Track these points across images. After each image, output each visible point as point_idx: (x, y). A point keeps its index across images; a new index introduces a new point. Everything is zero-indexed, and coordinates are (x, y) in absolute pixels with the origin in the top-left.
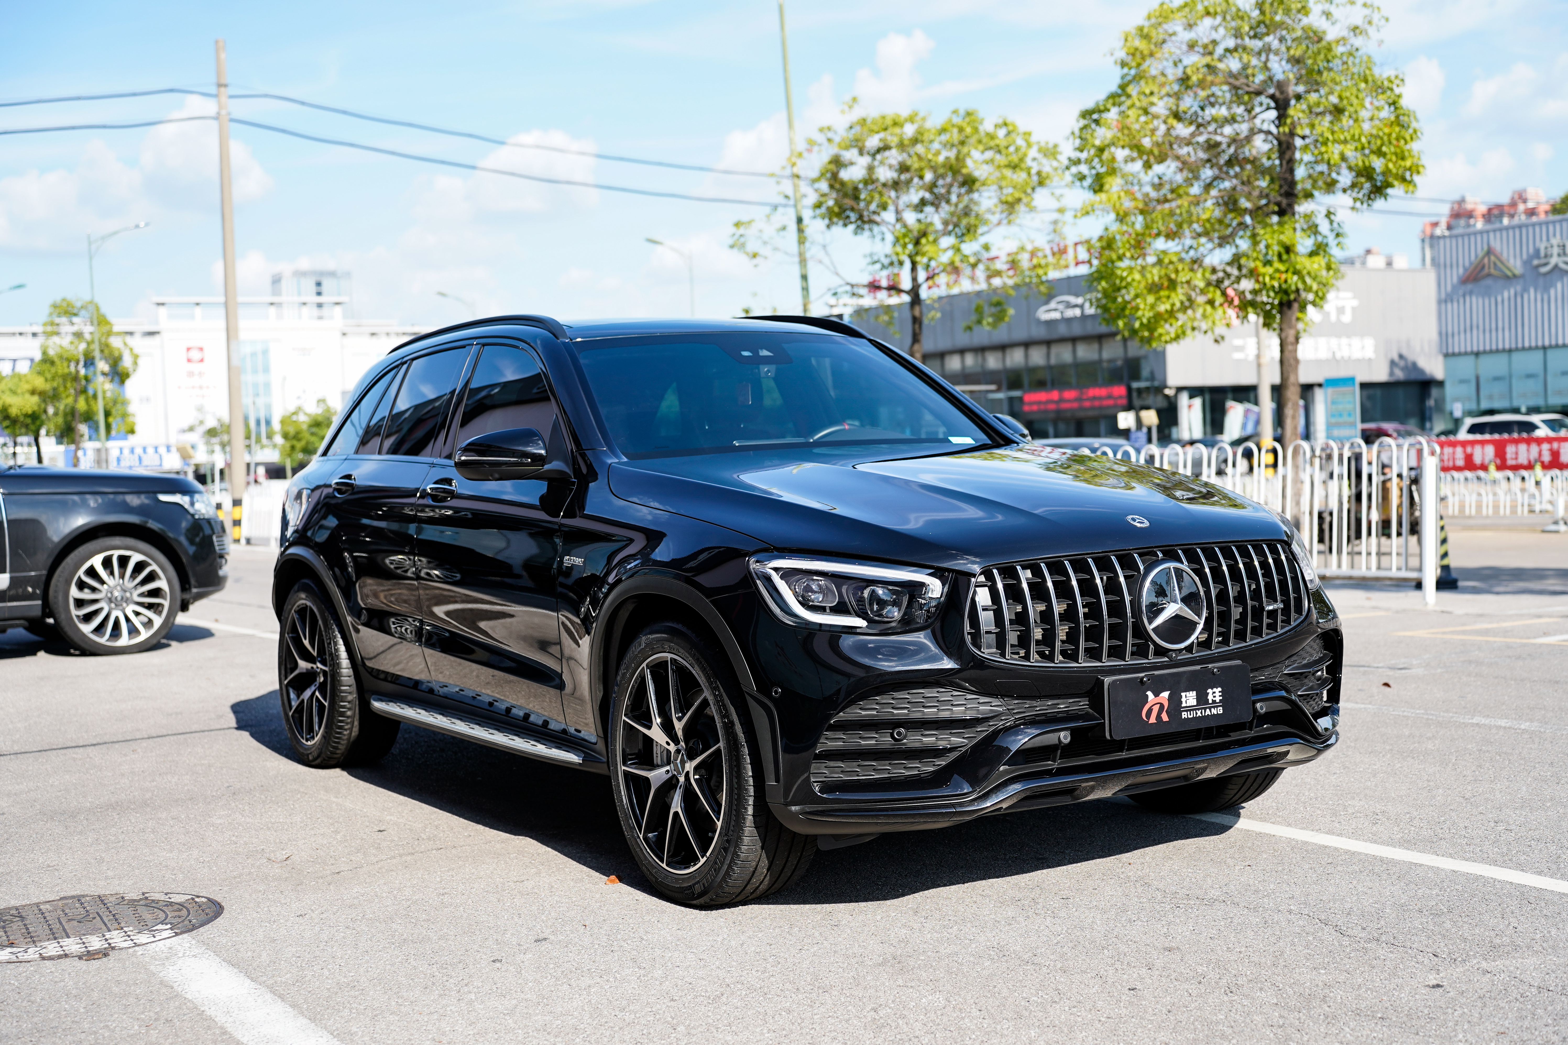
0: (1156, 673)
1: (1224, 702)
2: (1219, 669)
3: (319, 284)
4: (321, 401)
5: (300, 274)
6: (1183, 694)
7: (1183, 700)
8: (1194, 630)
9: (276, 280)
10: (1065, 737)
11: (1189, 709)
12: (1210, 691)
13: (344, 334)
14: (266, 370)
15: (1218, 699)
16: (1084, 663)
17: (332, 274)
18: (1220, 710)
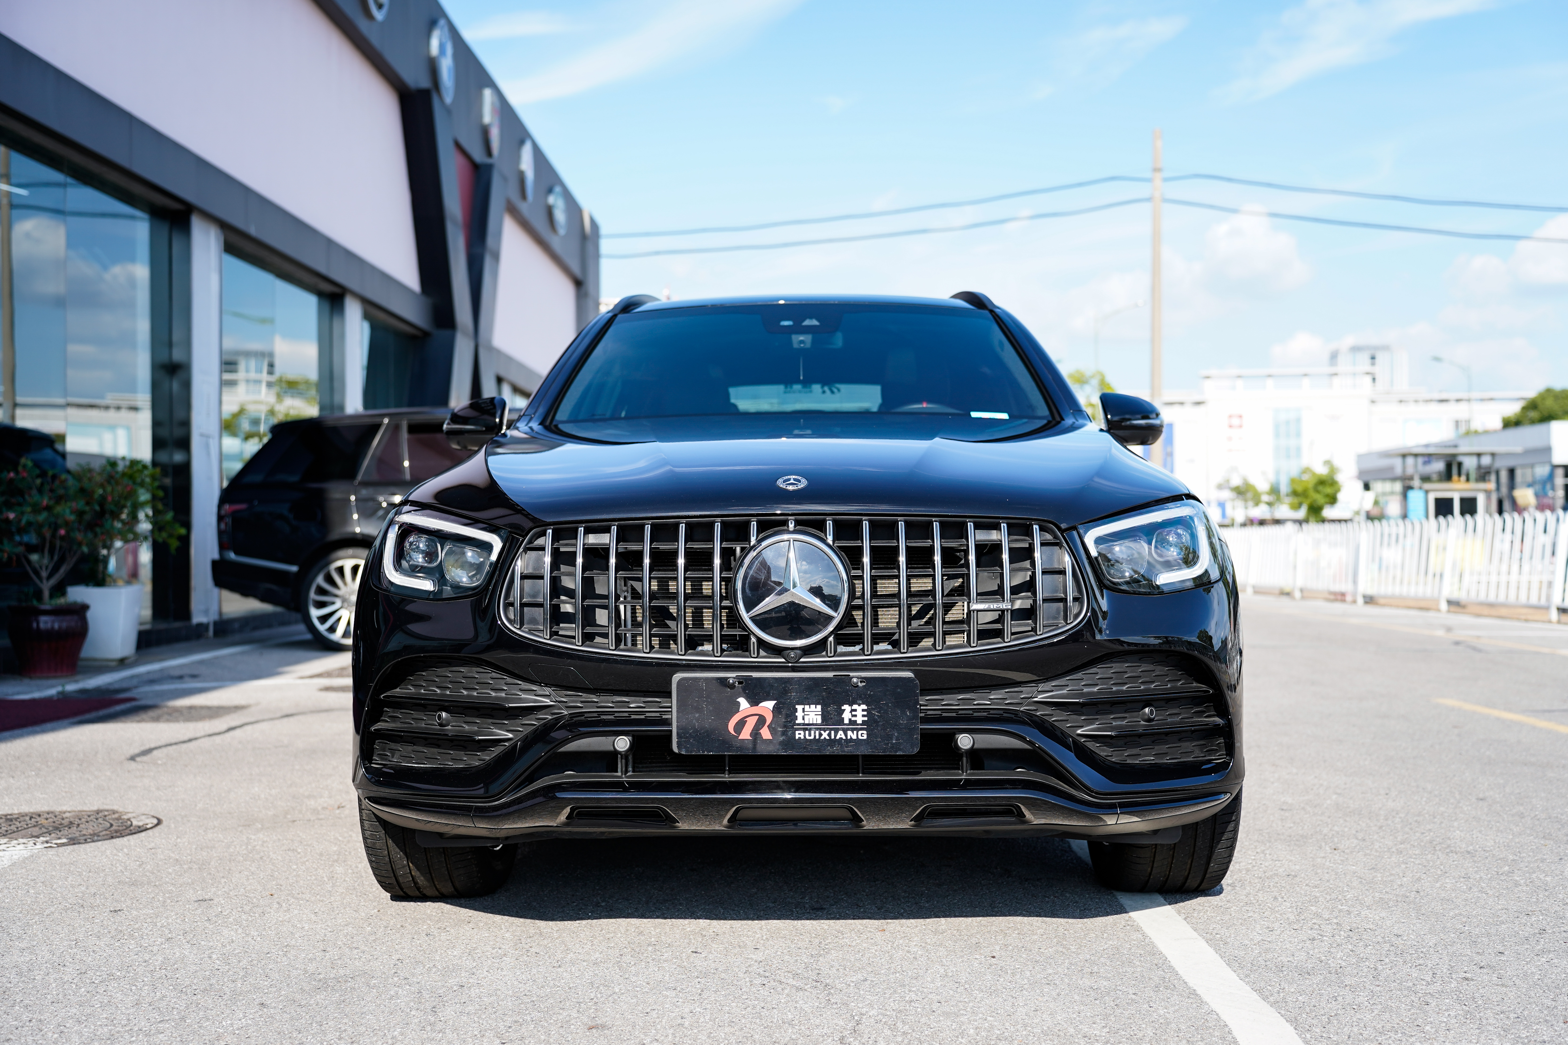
0: (756, 675)
1: (869, 725)
2: (863, 680)
3: (1373, 358)
4: (1328, 463)
5: (1355, 349)
6: (799, 708)
7: (799, 714)
8: (825, 626)
9: (1334, 357)
10: (623, 743)
11: (806, 727)
12: (846, 708)
13: (1373, 402)
14: (1298, 435)
15: (859, 719)
16: (642, 652)
17: (1386, 348)
18: (863, 735)
